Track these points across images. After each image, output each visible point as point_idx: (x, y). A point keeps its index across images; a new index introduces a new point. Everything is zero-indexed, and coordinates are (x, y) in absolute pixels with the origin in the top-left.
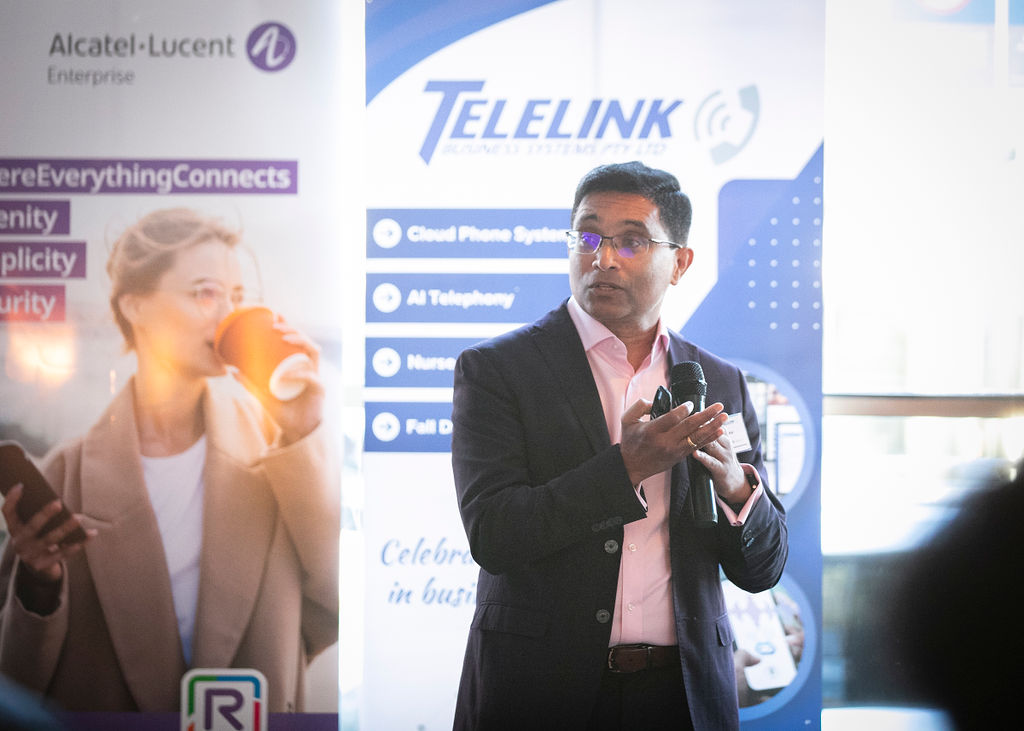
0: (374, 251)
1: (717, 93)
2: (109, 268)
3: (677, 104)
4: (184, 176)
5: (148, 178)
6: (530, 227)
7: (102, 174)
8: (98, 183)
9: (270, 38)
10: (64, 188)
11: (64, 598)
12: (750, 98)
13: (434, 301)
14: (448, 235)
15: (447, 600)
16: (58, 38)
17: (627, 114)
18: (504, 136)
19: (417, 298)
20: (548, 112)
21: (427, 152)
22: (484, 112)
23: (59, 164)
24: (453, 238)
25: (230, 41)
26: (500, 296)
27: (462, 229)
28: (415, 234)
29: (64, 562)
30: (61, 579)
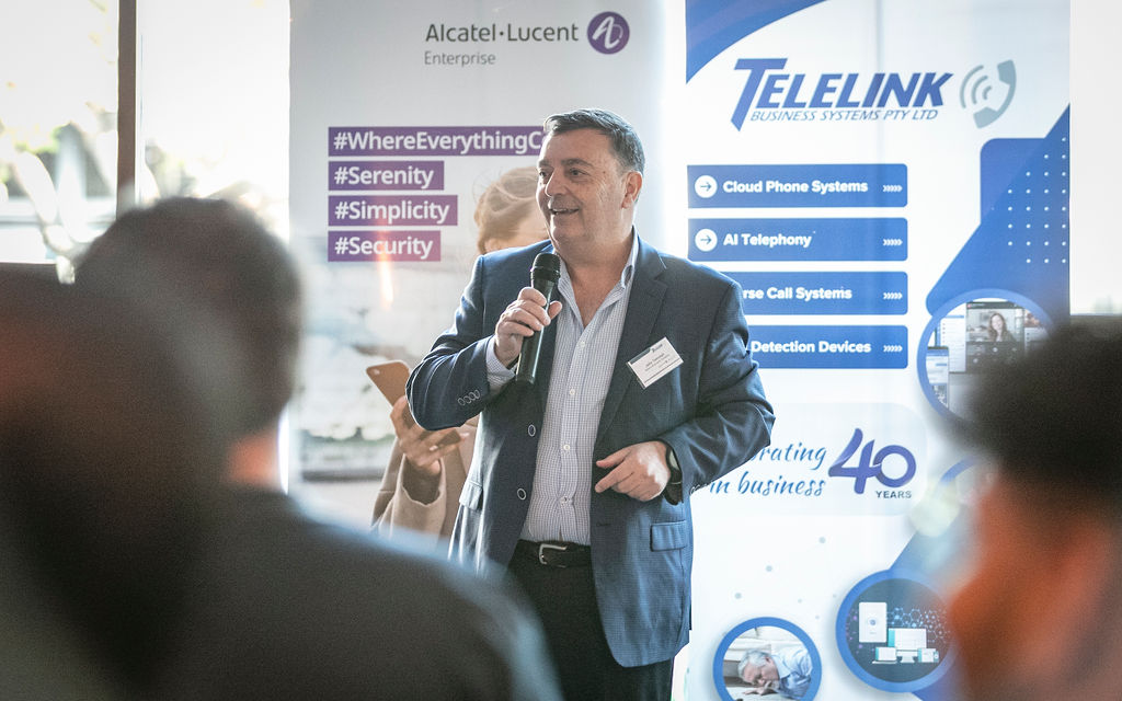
0: (697, 201)
1: (981, 67)
2: (477, 216)
3: (947, 77)
5: (508, 142)
6: (825, 180)
7: (471, 138)
8: (467, 146)
9: (607, 25)
11: (442, 489)
12: (1007, 72)
13: (746, 243)
14: (757, 188)
15: (759, 489)
16: (432, 26)
17: (905, 85)
18: (802, 105)
19: (730, 240)
20: (839, 84)
21: (738, 119)
22: (786, 85)
23: (434, 132)
24: (760, 190)
25: (574, 28)
26: (800, 238)
27: (768, 183)
28: (729, 187)
29: (442, 460)
30: (440, 473)
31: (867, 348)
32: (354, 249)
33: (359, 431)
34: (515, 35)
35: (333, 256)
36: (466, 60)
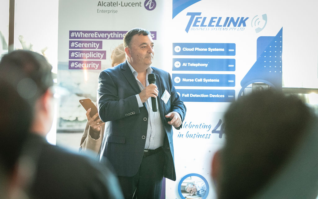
0: (175, 53)
1: (257, 16)
2: (111, 57)
3: (247, 18)
5: (121, 35)
6: (212, 48)
7: (110, 34)
8: (109, 37)
9: (150, 2)
10: (101, 38)
11: (101, 135)
12: (265, 17)
13: (189, 65)
14: (192, 50)
15: (192, 136)
16: (100, 2)
17: (235, 21)
18: (206, 26)
19: (185, 65)
20: (216, 20)
21: (187, 30)
22: (201, 20)
23: (100, 32)
24: (193, 50)
25: (140, 3)
26: (205, 64)
27: (195, 48)
28: (184, 49)
29: (101, 127)
30: (100, 130)
31: (223, 96)
32: (76, 66)
33: (77, 118)
34: (123, 5)
35: (70, 68)
36: (109, 12)
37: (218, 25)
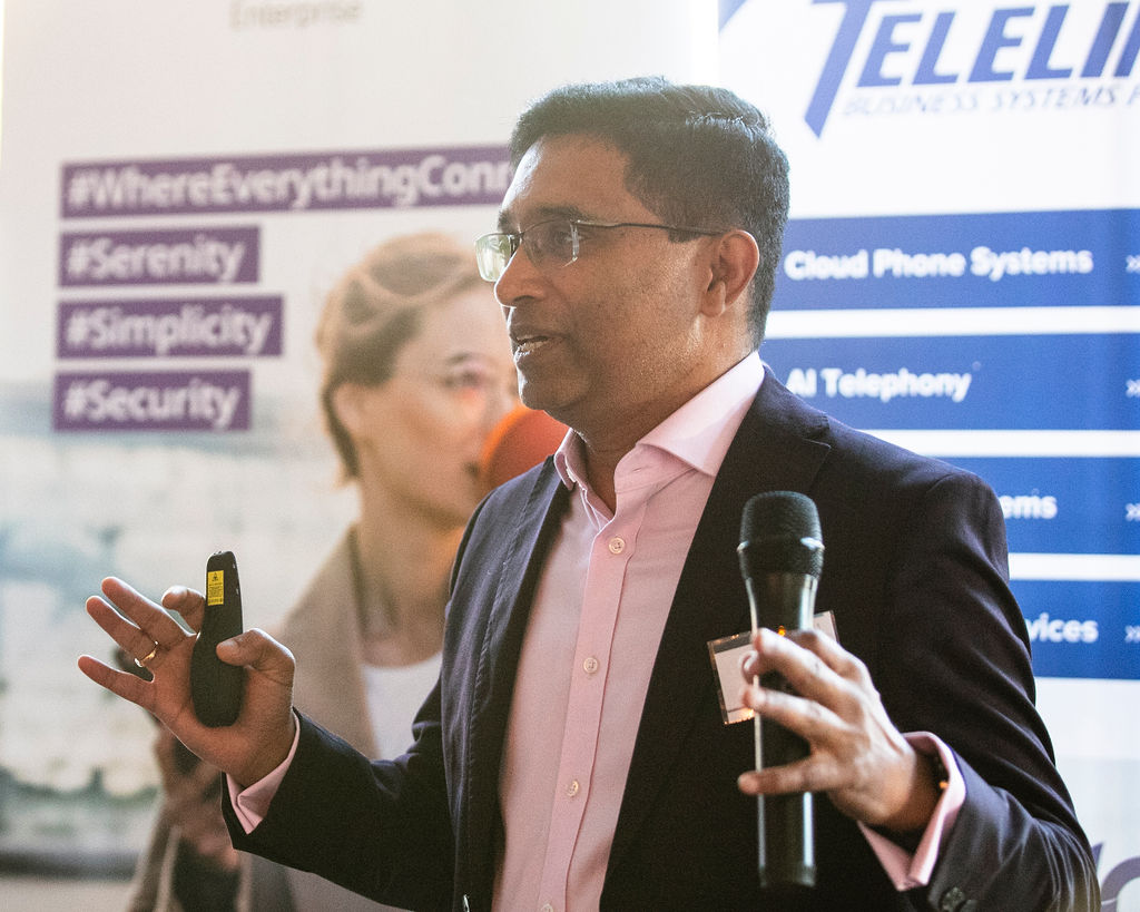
2: (320, 339)
4: (436, 176)
6: (998, 248)
7: (310, 177)
8: (304, 193)
10: (254, 205)
13: (831, 389)
14: (853, 267)
18: (952, 79)
19: (801, 383)
20: (1029, 31)
21: (818, 114)
23: (246, 165)
24: (862, 271)
26: (947, 378)
27: (878, 255)
31: (1088, 631)
33: (97, 777)
35: (64, 423)
37: (1039, 68)
